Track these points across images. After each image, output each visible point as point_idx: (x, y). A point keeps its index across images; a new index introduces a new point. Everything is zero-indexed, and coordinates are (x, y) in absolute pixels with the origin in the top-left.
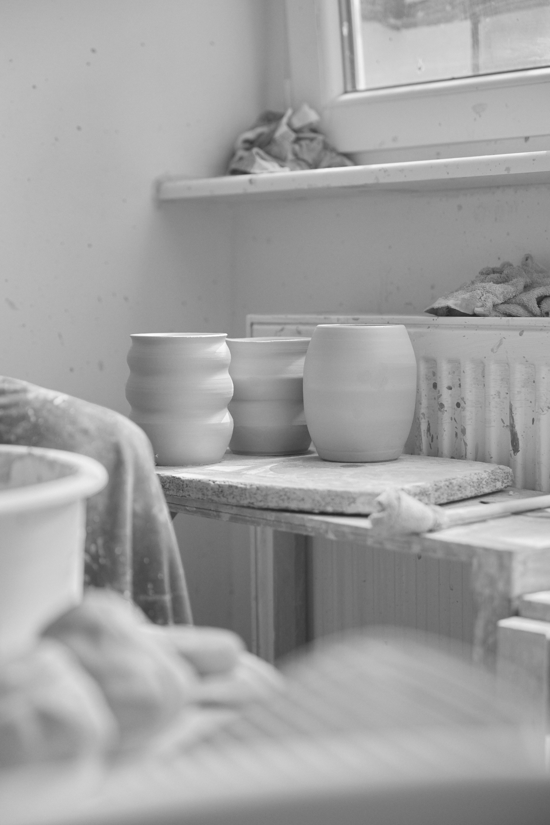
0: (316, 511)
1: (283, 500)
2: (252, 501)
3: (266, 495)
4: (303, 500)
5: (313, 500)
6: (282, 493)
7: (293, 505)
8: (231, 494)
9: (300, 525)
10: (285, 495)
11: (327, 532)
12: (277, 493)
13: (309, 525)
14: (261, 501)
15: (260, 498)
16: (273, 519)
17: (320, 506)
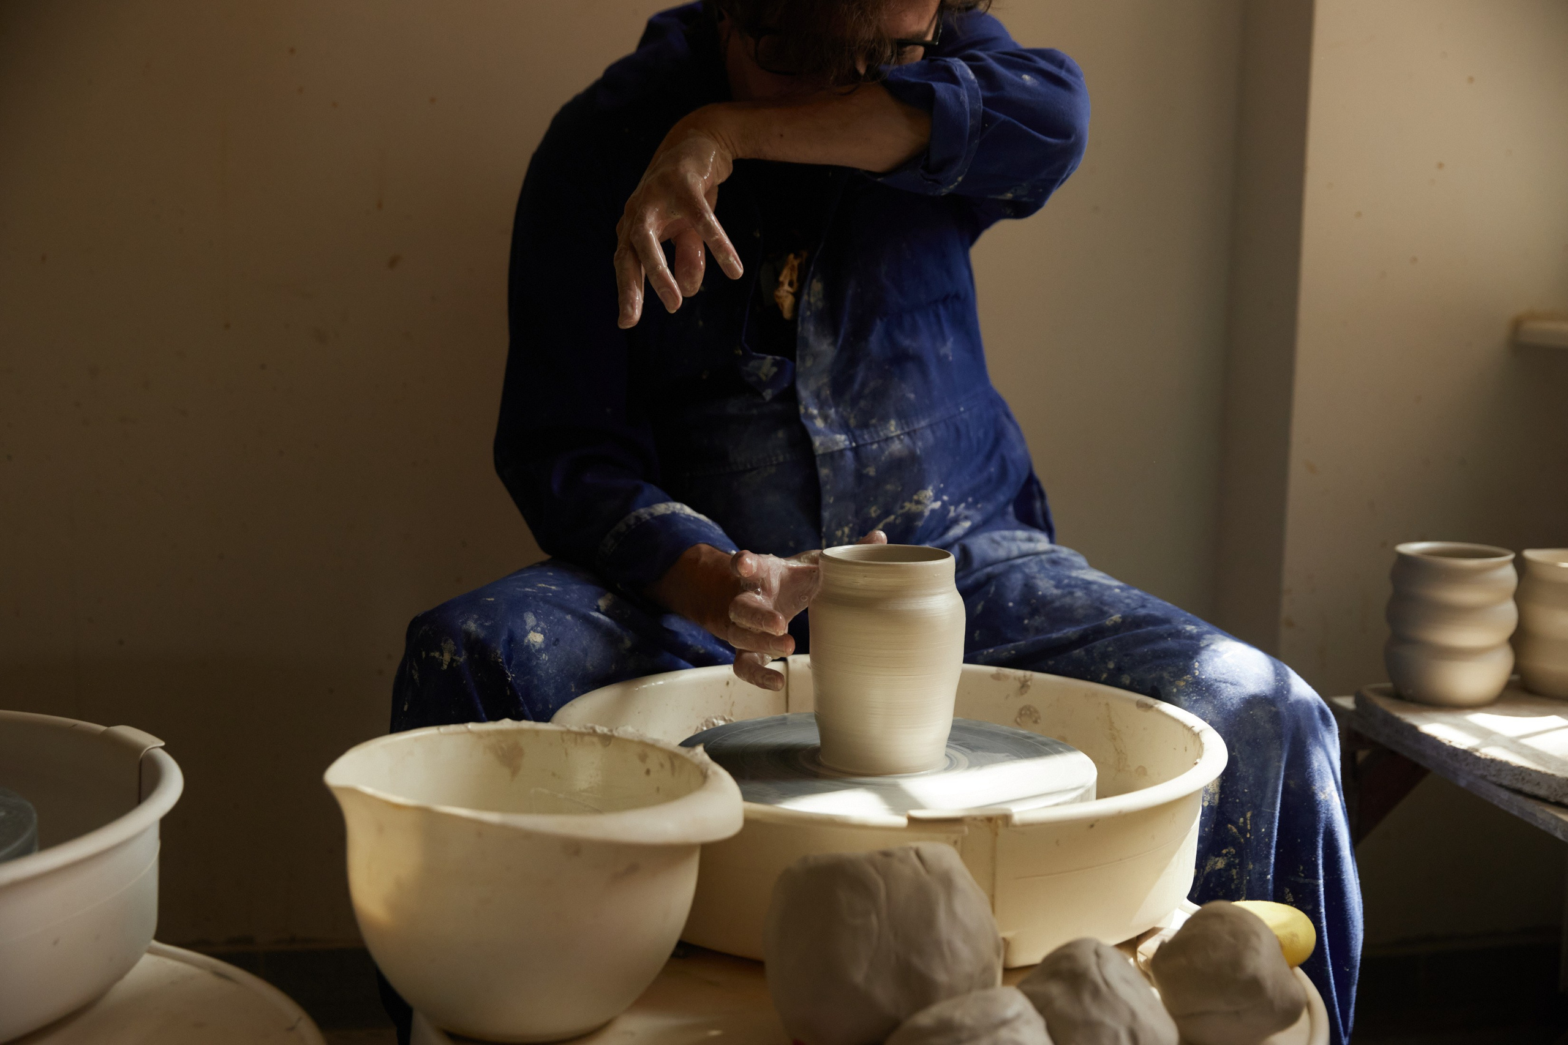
0: (1552, 800)
1: (1517, 779)
2: (1485, 773)
3: (1500, 770)
4: (1538, 784)
5: (1550, 787)
6: (1516, 772)
7: (1527, 788)
8: (1466, 759)
9: (1531, 813)
10: (1520, 774)
11: (1556, 829)
12: (1512, 771)
13: (1540, 815)
14: (1494, 776)
15: (1493, 773)
16: (1506, 798)
17: (1556, 795)
